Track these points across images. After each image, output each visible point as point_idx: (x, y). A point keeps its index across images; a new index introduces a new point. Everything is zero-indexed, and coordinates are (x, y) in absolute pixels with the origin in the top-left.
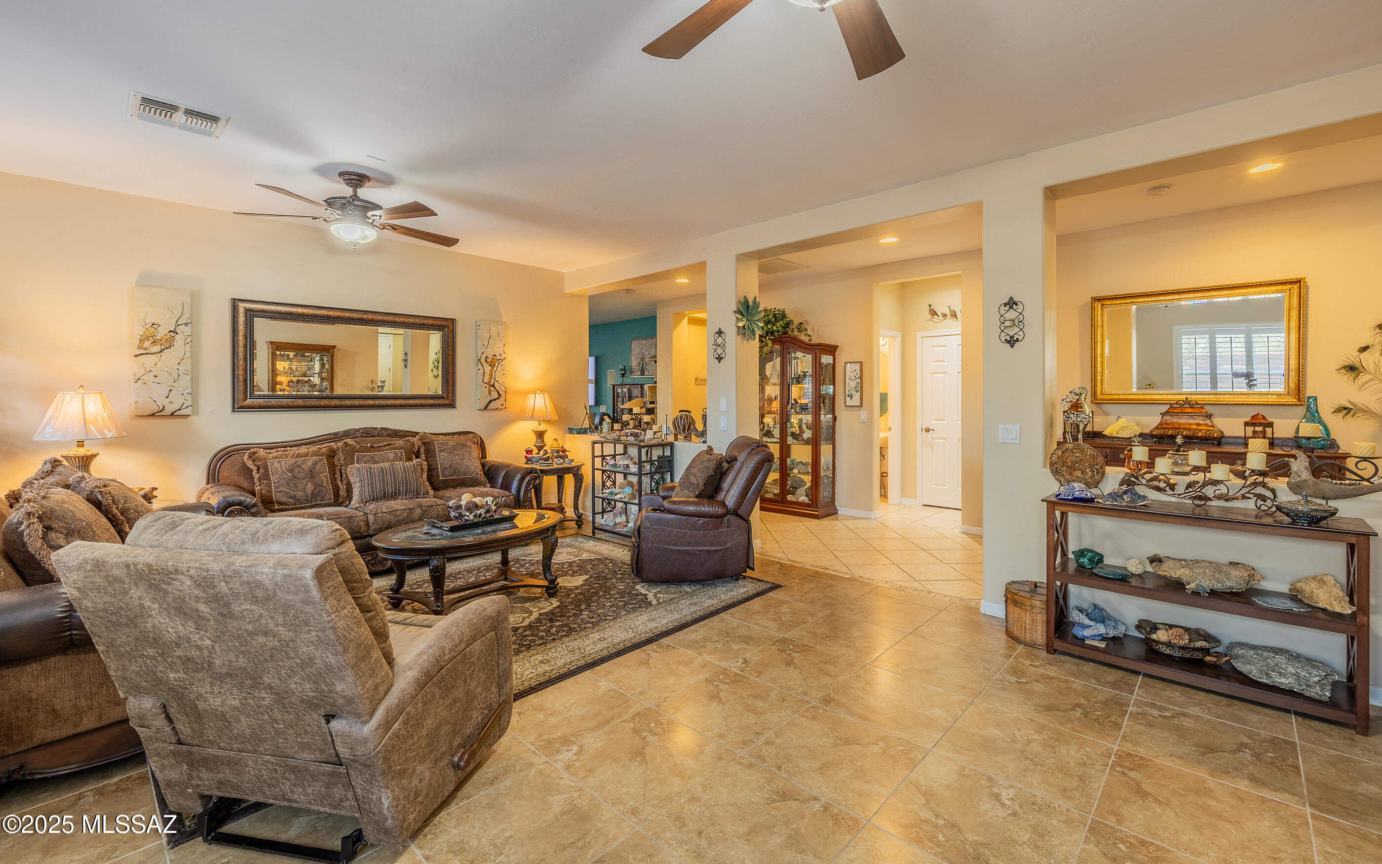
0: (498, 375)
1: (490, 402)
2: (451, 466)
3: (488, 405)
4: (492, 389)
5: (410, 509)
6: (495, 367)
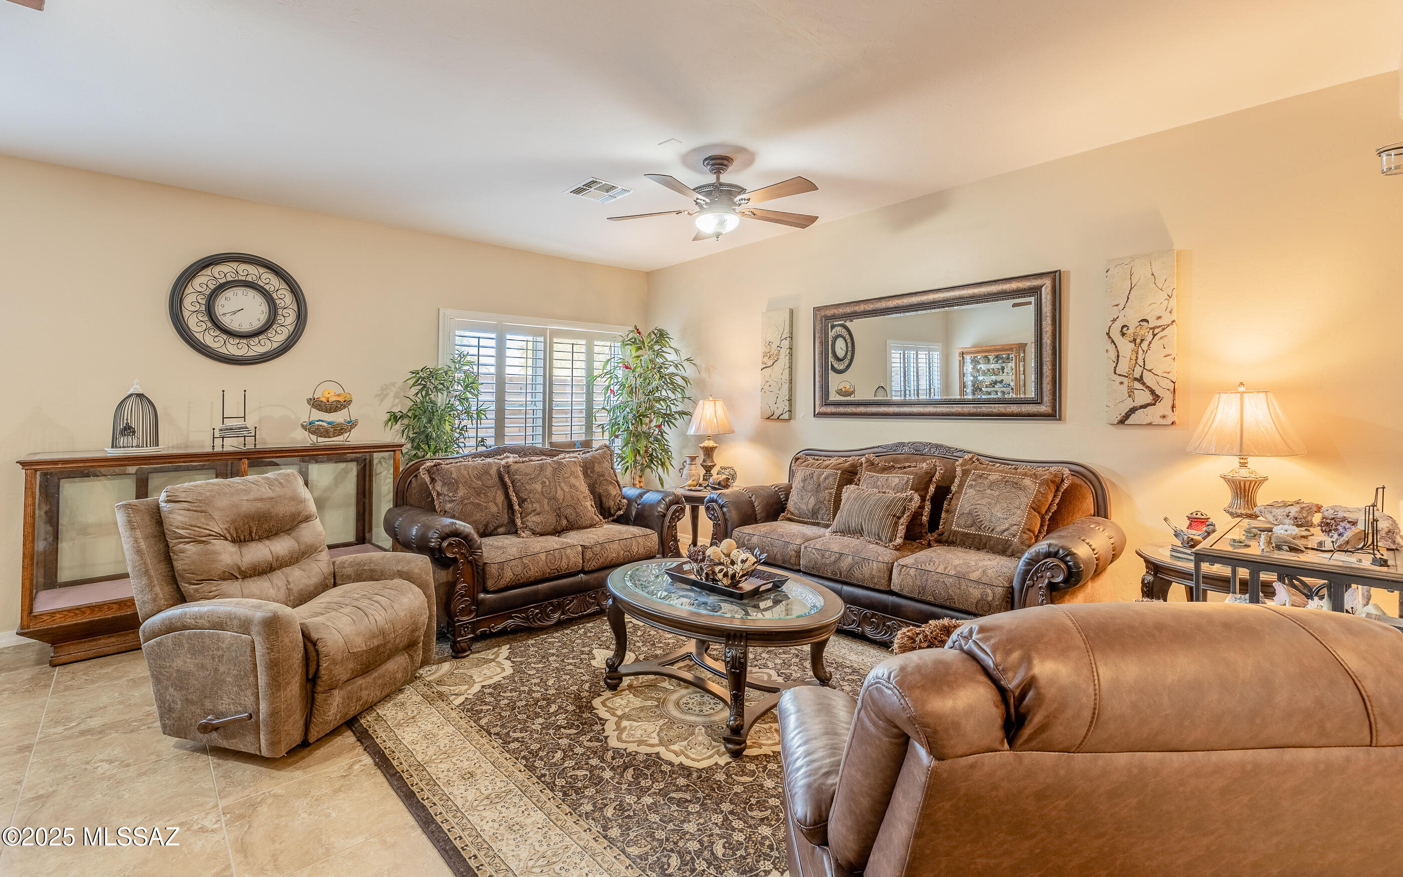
0: (1155, 359)
1: (1133, 410)
2: (970, 513)
3: (1127, 416)
4: (1137, 385)
5: (841, 554)
6: (1145, 345)
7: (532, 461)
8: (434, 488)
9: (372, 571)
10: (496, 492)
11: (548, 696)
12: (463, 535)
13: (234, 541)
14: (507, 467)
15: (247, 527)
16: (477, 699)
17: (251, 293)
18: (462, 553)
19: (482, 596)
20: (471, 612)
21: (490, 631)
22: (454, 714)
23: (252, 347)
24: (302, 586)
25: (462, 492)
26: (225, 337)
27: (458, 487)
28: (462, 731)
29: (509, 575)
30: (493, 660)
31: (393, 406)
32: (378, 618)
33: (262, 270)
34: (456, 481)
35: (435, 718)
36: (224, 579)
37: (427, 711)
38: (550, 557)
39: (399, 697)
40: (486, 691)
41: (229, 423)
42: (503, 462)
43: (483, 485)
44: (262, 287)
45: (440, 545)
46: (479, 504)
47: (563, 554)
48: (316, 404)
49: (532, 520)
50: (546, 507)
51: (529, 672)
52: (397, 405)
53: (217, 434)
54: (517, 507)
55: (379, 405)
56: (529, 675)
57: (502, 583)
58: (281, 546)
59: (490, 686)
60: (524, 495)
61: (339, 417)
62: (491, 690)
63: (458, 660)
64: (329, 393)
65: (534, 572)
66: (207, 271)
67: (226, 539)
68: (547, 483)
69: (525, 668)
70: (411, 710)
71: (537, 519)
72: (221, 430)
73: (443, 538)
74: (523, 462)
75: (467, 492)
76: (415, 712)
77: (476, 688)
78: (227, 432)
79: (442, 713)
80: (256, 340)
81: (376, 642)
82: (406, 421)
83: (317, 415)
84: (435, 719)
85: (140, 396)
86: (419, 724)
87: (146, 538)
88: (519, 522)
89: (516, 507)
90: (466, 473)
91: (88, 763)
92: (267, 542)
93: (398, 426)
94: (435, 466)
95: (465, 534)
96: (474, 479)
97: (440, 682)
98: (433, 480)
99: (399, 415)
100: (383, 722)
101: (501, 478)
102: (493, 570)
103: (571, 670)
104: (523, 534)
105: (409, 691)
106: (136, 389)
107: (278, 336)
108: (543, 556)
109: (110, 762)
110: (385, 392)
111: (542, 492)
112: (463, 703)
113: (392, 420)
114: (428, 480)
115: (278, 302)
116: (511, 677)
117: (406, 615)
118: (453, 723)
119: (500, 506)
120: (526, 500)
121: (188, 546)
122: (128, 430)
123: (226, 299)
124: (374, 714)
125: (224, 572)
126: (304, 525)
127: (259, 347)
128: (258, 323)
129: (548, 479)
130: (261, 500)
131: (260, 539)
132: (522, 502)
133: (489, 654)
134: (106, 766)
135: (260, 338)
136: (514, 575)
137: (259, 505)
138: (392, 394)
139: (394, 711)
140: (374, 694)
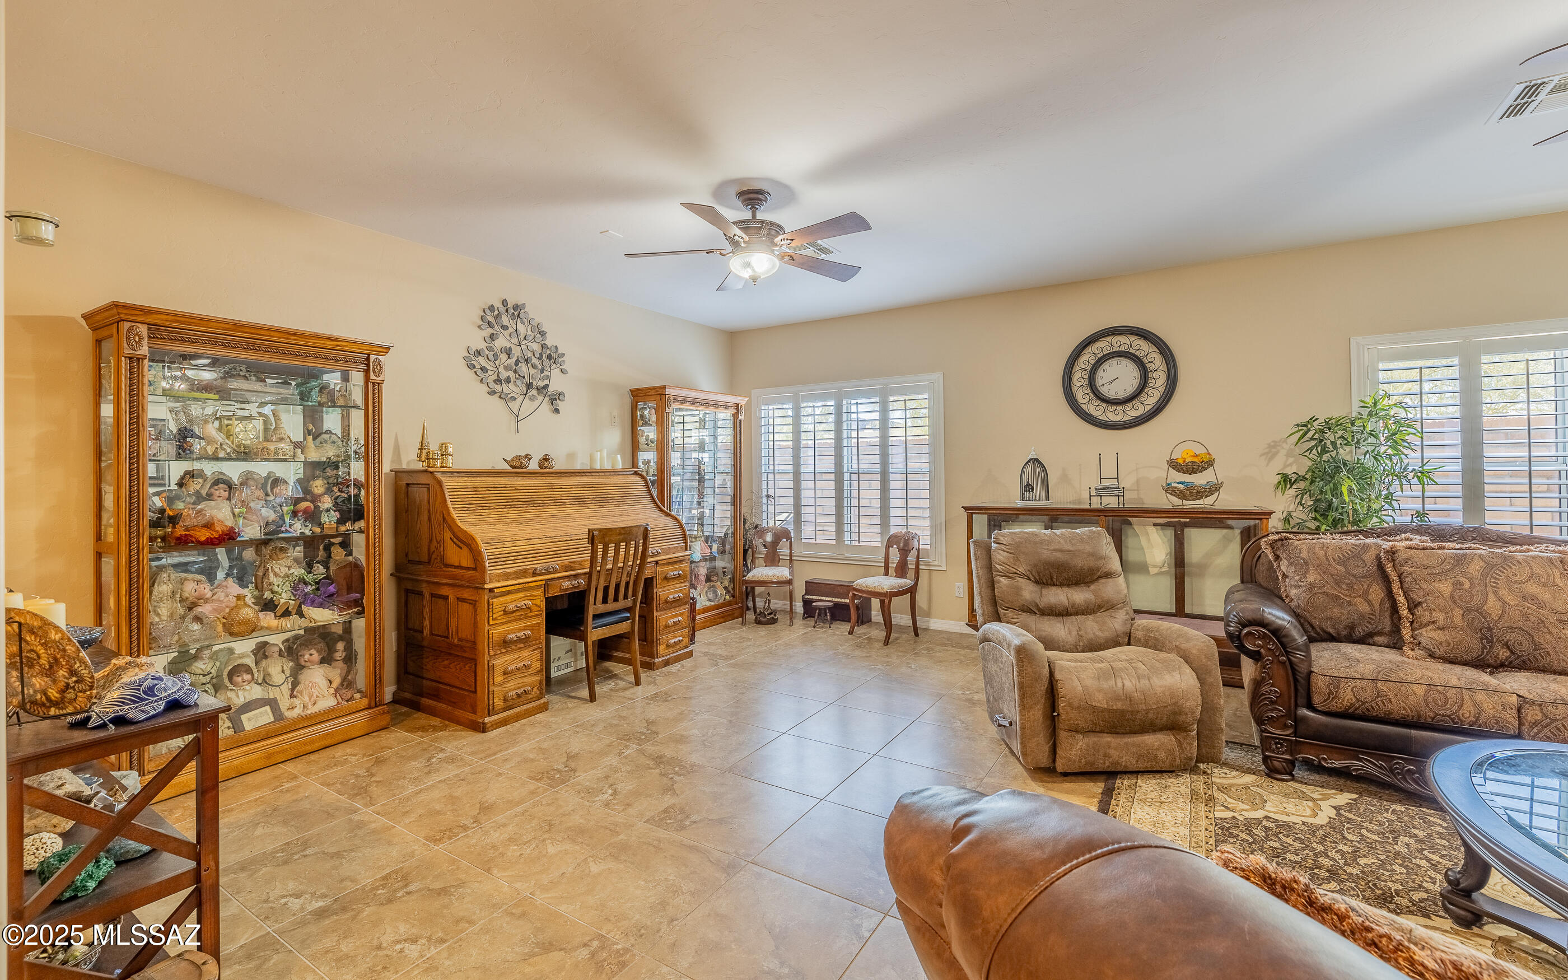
7: (1444, 548)
8: (1279, 566)
9: (1156, 639)
10: (1370, 586)
11: (1340, 872)
12: (1271, 628)
13: (1037, 582)
14: (1392, 553)
15: (1047, 572)
16: (1245, 825)
17: (1124, 361)
18: (1270, 649)
19: (1305, 712)
20: (1285, 727)
21: (1320, 762)
22: (1204, 822)
23: (1128, 412)
24: (1092, 636)
25: (1312, 577)
26: (1104, 405)
27: (1307, 571)
28: (1194, 840)
29: (1346, 697)
30: (1314, 800)
31: (1286, 466)
32: (1127, 683)
33: (1132, 338)
34: (1306, 563)
35: (1182, 815)
36: (1024, 611)
37: (1181, 805)
38: (1433, 695)
39: (1170, 780)
40: (1264, 822)
41: (1106, 483)
42: (1386, 545)
43: (1347, 572)
44: (1134, 355)
45: (1240, 633)
46: (1337, 598)
47: (1466, 697)
48: (1173, 464)
49: (1428, 636)
50: (1458, 620)
51: (1346, 835)
52: (1291, 465)
53: (1093, 493)
54: (1406, 612)
55: (1268, 465)
56: (1345, 838)
57: (1336, 705)
58: (1079, 596)
59: (1276, 821)
60: (1416, 597)
61: (1199, 480)
62: (1272, 825)
63: (1269, 779)
64: (1183, 454)
65: (1397, 707)
66: (1088, 350)
67: (1029, 579)
68: (1467, 585)
69: (1348, 828)
70: (1169, 794)
71: (1439, 636)
72: (1096, 489)
73: (1244, 626)
74: (1424, 549)
75: (1320, 578)
76: (1169, 800)
77: (1259, 814)
78: (1101, 491)
79: (1193, 814)
80: (1130, 405)
81: (1119, 706)
82: (1302, 485)
83: (1177, 478)
84: (1180, 815)
85: (1036, 460)
86: (1161, 811)
87: (982, 568)
88: (1406, 633)
89: (1404, 612)
90: (1321, 553)
91: (954, 717)
92: (1066, 589)
93: (1292, 492)
94: (1281, 540)
95: (1275, 626)
96: (1333, 564)
97: (1223, 789)
98: (1277, 558)
99: (1293, 477)
100: (1133, 791)
101: (1381, 567)
102: (1319, 683)
103: (1419, 866)
104: (1411, 653)
105: (1186, 779)
106: (1033, 455)
107: (1150, 399)
108: (1420, 691)
109: (963, 722)
110: (1274, 450)
111: (1452, 597)
112: (1226, 819)
113: (1282, 483)
114: (1271, 556)
115: (1148, 366)
116: (1313, 830)
117: (1164, 692)
118: (1193, 828)
119: (1377, 606)
120: (1420, 604)
121: (1001, 579)
122: (1029, 487)
123: (1104, 371)
124: (1133, 782)
125: (1023, 605)
126: (1103, 581)
127: (1134, 411)
128: (1131, 388)
129: (1470, 579)
130: (1061, 551)
131: (1061, 585)
132: (1413, 606)
133: (1316, 793)
134: (959, 723)
135: (1134, 402)
136: (1358, 700)
137: (1059, 555)
138: (1283, 453)
139: (1152, 789)
140: (1128, 761)
